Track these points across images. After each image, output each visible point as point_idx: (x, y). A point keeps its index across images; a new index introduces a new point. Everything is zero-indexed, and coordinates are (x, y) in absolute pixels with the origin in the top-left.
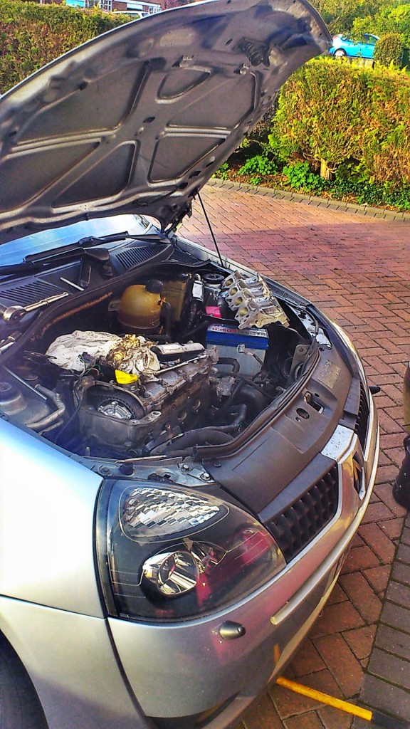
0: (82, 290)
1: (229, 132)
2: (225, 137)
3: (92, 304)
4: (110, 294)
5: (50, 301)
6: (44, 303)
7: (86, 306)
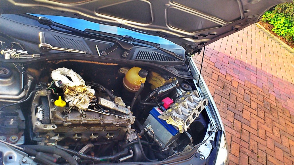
0: (100, 55)
1: (225, 24)
2: (223, 25)
3: (100, 63)
4: (115, 64)
5: (71, 51)
6: (67, 50)
7: (95, 63)
